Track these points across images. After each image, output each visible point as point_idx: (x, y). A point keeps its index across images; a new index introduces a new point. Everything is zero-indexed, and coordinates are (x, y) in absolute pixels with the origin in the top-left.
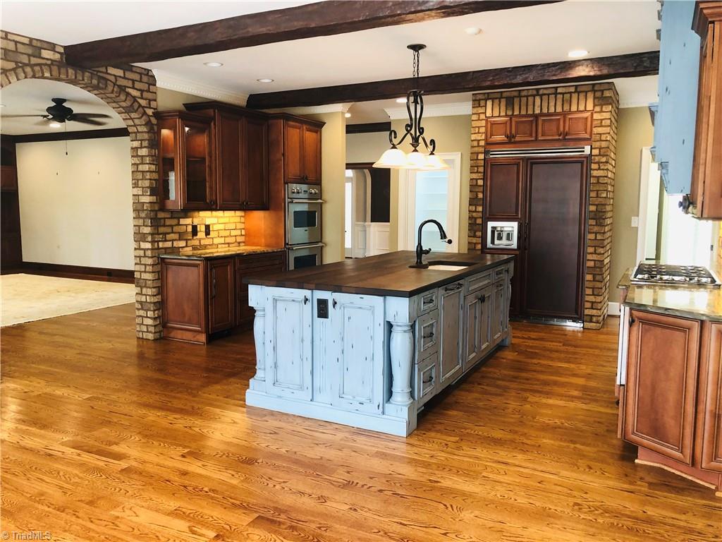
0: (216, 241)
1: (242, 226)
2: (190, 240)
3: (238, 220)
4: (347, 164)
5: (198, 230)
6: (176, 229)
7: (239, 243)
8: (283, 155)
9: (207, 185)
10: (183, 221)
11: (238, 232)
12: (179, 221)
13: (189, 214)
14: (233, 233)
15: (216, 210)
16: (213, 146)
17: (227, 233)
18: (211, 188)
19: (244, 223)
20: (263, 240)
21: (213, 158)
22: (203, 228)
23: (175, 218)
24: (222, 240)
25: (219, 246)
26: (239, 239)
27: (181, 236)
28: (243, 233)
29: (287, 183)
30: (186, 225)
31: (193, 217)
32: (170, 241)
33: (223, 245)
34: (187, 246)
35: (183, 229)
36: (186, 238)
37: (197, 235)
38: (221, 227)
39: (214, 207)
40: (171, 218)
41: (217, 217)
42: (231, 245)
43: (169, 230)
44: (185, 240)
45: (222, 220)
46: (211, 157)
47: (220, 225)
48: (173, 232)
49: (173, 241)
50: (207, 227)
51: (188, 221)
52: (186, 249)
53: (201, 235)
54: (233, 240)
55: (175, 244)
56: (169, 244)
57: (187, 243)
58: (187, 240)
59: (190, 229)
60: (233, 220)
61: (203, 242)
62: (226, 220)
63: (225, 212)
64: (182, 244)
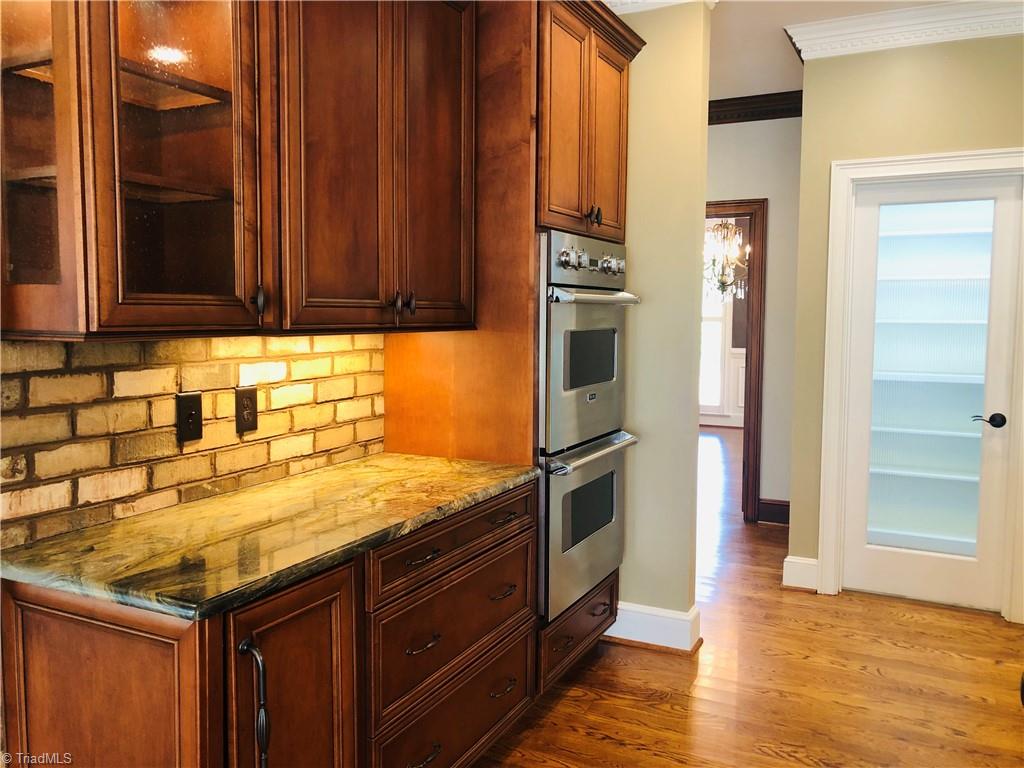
0: (281, 450)
1: (377, 384)
2: (168, 459)
3: (359, 363)
4: (709, 205)
5: (206, 412)
6: (90, 421)
7: (366, 445)
8: (537, 121)
9: (238, 220)
10: (126, 383)
11: (360, 408)
12: (111, 382)
13: (165, 349)
14: (346, 411)
15: (281, 332)
16: (266, 36)
17: (324, 414)
18: (255, 231)
19: (381, 373)
20: (451, 436)
21: (266, 95)
22: (227, 405)
23: (86, 370)
24: (304, 444)
25: (295, 467)
26: (366, 432)
27: (120, 450)
28: (380, 408)
29: (547, 229)
30: (149, 400)
31: (179, 363)
32: (58, 479)
33: (309, 463)
34: (150, 490)
35: (127, 417)
36: (144, 455)
37: (198, 435)
38: (305, 393)
39: (269, 318)
40: (68, 370)
41: (288, 358)
42: (337, 458)
43: (58, 427)
44: (139, 464)
45: (301, 369)
46: (255, 89)
47: (298, 387)
48: (74, 438)
49: (74, 477)
50: (246, 402)
51: (158, 380)
52: (142, 505)
53: (218, 432)
54: (343, 436)
55: (89, 490)
56: (55, 496)
57: (150, 476)
58: (150, 464)
59: (166, 413)
60: (343, 364)
61: (225, 463)
62: (321, 367)
63: (317, 339)
64: (131, 481)
